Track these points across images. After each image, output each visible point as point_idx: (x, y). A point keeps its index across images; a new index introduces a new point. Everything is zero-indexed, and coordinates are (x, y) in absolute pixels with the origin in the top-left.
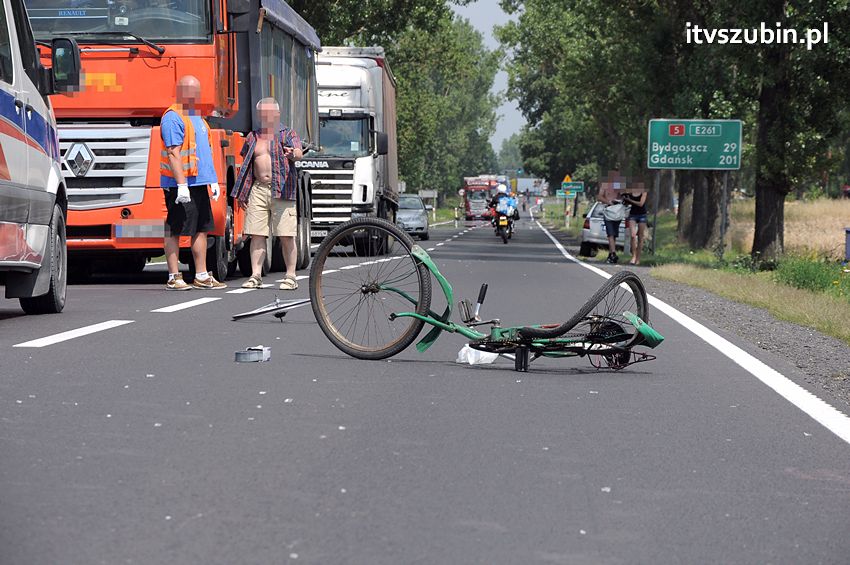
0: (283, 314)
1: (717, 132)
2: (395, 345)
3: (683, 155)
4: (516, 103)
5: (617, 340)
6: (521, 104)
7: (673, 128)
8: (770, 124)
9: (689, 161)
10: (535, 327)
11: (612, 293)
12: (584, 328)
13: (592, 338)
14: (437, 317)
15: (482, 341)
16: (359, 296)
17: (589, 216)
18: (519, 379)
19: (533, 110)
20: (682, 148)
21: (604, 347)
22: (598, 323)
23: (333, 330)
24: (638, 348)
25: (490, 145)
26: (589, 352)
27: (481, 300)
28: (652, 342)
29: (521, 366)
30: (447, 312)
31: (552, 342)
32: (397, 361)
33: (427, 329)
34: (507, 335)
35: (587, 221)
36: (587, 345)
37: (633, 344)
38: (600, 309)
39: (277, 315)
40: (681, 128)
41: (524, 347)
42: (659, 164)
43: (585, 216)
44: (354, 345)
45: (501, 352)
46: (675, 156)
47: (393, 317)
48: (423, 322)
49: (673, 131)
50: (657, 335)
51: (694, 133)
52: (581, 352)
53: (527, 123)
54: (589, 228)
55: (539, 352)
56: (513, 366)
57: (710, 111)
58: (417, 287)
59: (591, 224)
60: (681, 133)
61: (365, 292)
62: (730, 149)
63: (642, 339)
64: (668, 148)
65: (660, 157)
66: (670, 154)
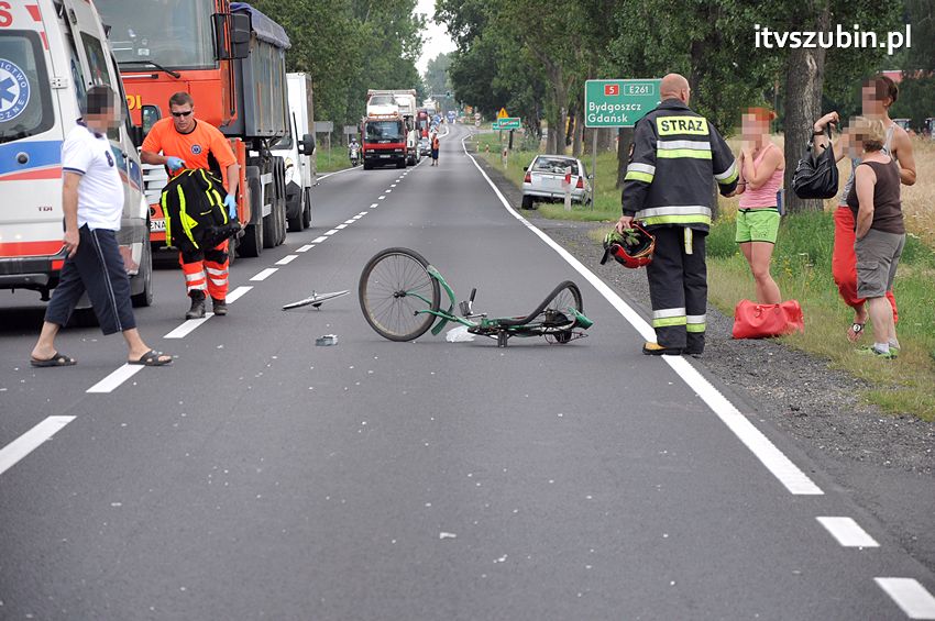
0: (320, 304)
1: (650, 91)
3: (618, 113)
4: (444, 26)
5: (563, 325)
6: (450, 29)
7: (608, 88)
8: (701, 76)
9: (624, 119)
10: (509, 318)
11: (559, 296)
12: (542, 318)
13: (546, 324)
14: (444, 313)
15: (476, 328)
16: (393, 299)
17: (530, 170)
18: (502, 353)
19: (462, 34)
20: (618, 107)
21: (555, 329)
22: (551, 314)
23: (376, 323)
24: (577, 329)
25: (416, 70)
26: (545, 333)
27: (472, 299)
28: (586, 326)
29: (502, 343)
30: (451, 308)
31: (522, 328)
32: (424, 343)
33: (438, 320)
34: (492, 323)
35: (529, 175)
36: (544, 328)
37: (573, 327)
38: (552, 306)
39: (315, 306)
40: (616, 88)
41: (506, 330)
42: (596, 123)
43: (525, 169)
44: (390, 332)
45: (488, 335)
46: (612, 115)
47: (417, 313)
48: (436, 316)
49: (608, 91)
50: (588, 320)
51: (628, 92)
52: (540, 333)
53: (457, 49)
54: (530, 181)
55: (512, 334)
56: (496, 343)
57: (645, 58)
58: (431, 293)
59: (532, 177)
60: (616, 92)
61: (397, 297)
63: (579, 323)
64: (604, 107)
65: (597, 116)
66: (606, 113)
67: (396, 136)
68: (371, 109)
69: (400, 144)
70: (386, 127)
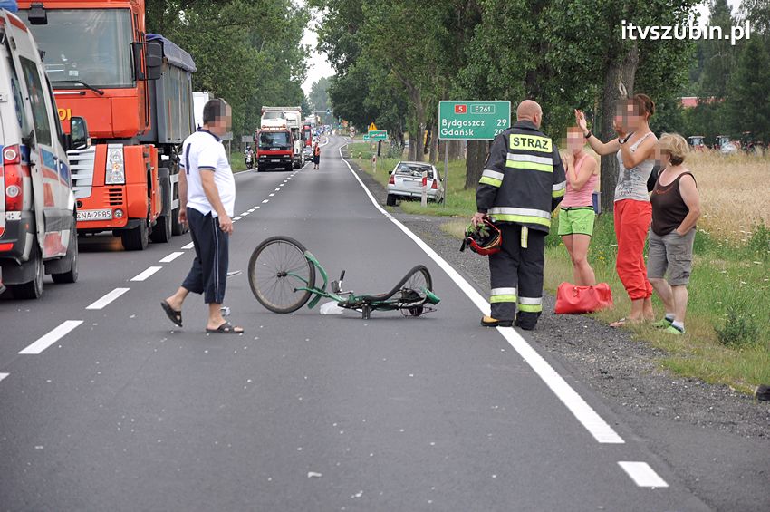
1: (492, 111)
2: (297, 305)
3: (466, 128)
4: (325, 55)
5: (416, 301)
6: (330, 57)
7: (457, 107)
9: (471, 133)
10: (372, 295)
11: (413, 277)
12: (399, 295)
13: (402, 300)
14: (319, 290)
15: (344, 303)
16: (276, 278)
17: (393, 173)
18: (366, 324)
19: (340, 62)
20: (465, 123)
21: (409, 305)
22: (406, 292)
23: (262, 297)
24: (427, 305)
25: (302, 91)
26: (401, 307)
27: (342, 279)
28: (435, 302)
29: (366, 315)
30: (324, 287)
31: (382, 303)
32: (302, 315)
33: (314, 296)
34: (357, 299)
35: (393, 177)
36: (401, 304)
37: (424, 303)
38: (407, 285)
40: (464, 108)
41: (369, 304)
42: (448, 136)
43: (390, 173)
44: (273, 306)
45: (355, 309)
46: (460, 129)
47: (296, 290)
48: (311, 293)
49: (457, 110)
50: (437, 298)
51: (474, 111)
52: (397, 308)
53: (335, 74)
54: (393, 183)
55: (374, 308)
56: (361, 316)
57: (488, 83)
58: (308, 274)
59: (395, 179)
60: (464, 111)
61: (279, 277)
62: (502, 124)
63: (429, 300)
64: (454, 123)
65: (449, 130)
66: (456, 128)
67: (284, 145)
68: (264, 122)
69: (288, 151)
70: (276, 137)
